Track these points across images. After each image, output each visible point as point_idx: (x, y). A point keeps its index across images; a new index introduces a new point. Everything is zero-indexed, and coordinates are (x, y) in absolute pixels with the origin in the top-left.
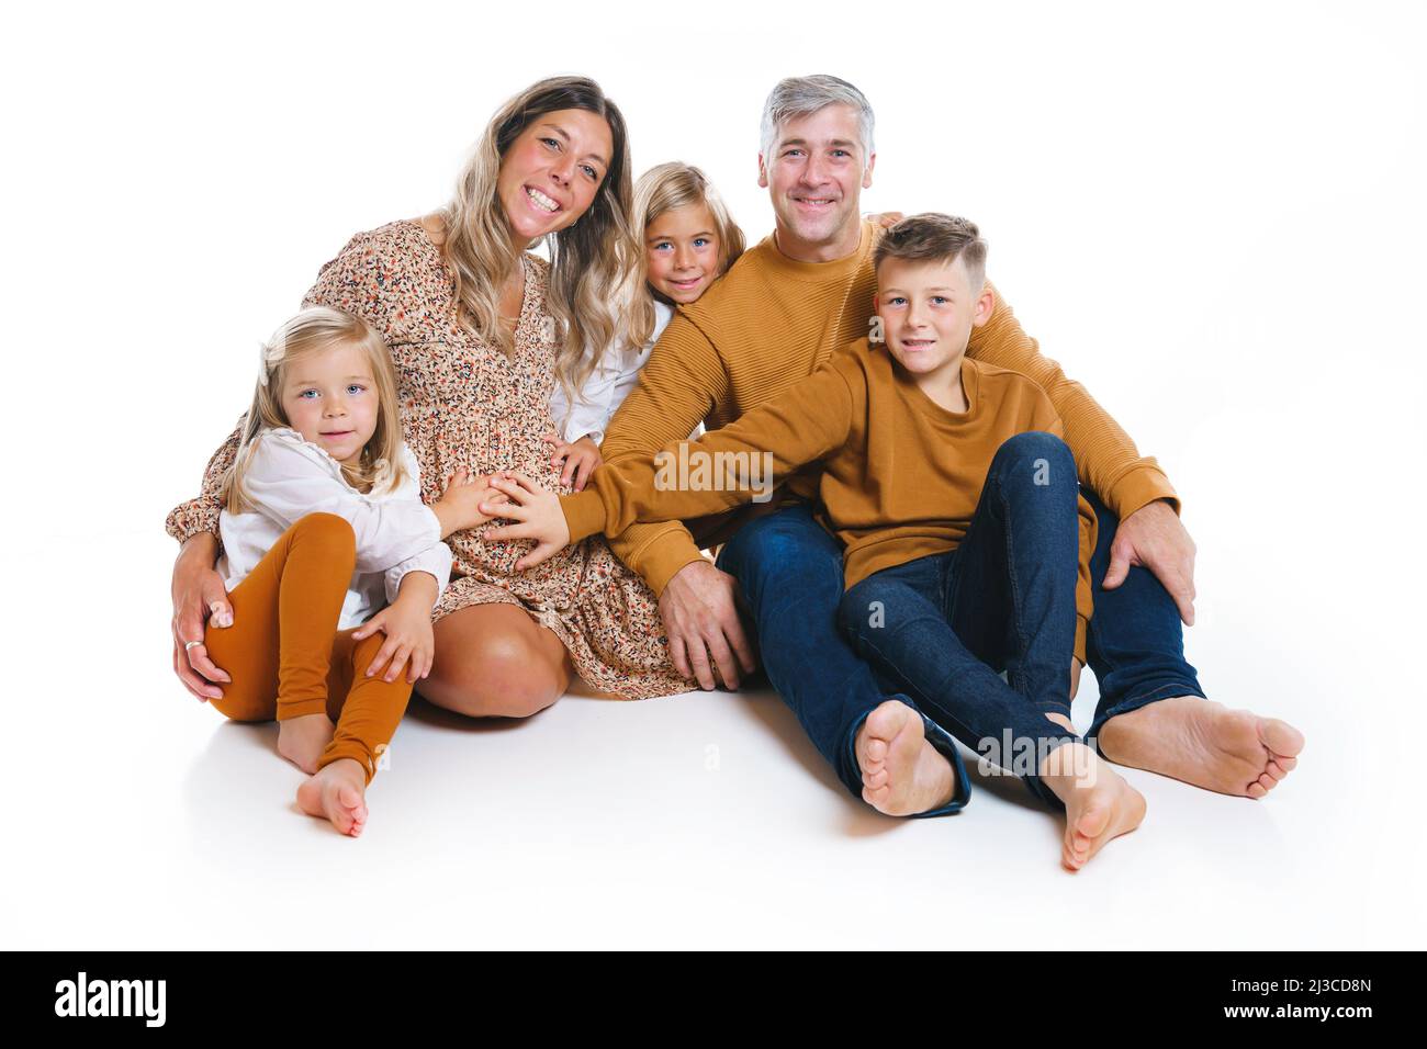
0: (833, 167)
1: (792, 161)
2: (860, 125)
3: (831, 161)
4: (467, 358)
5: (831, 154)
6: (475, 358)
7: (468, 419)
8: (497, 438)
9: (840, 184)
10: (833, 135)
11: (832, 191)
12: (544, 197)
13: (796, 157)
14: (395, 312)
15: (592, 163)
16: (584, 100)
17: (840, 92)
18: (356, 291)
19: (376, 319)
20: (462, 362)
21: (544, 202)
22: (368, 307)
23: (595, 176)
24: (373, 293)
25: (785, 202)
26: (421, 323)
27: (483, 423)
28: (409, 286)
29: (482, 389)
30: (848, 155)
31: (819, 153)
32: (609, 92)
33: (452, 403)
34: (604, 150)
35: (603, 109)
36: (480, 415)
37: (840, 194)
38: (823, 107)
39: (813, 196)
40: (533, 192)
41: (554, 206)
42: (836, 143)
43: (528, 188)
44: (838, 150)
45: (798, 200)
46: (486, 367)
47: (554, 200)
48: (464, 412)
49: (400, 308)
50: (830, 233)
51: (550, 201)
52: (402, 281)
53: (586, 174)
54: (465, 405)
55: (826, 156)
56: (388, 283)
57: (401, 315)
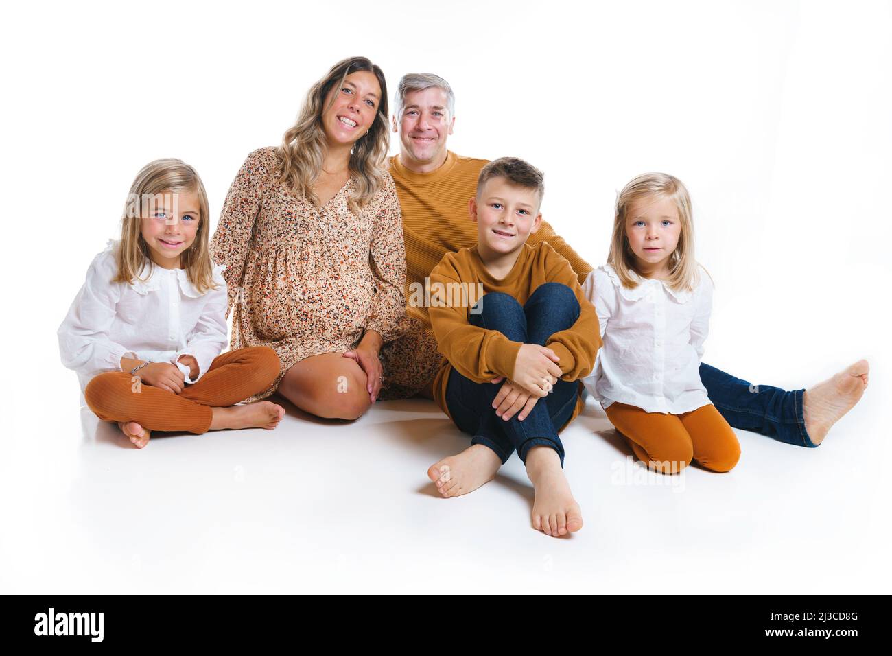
0: (433, 121)
1: (412, 117)
2: (447, 100)
3: (432, 118)
4: (289, 210)
5: (432, 114)
6: (294, 210)
7: (290, 243)
8: (308, 254)
9: (437, 130)
10: (433, 104)
11: (433, 134)
12: (348, 120)
13: (413, 115)
14: (258, 185)
15: (371, 98)
16: (362, 66)
17: (436, 82)
19: (250, 191)
20: (286, 212)
21: (348, 123)
22: (245, 186)
23: (373, 105)
24: (247, 178)
25: (408, 139)
27: (299, 245)
28: (265, 171)
29: (300, 226)
30: (441, 115)
31: (426, 113)
32: (374, 61)
33: (283, 235)
34: (376, 89)
35: (372, 69)
36: (297, 240)
37: (437, 136)
38: (428, 87)
39: (422, 135)
40: (342, 118)
41: (354, 124)
42: (436, 108)
43: (339, 117)
44: (436, 112)
45: (415, 138)
46: (302, 214)
47: (354, 121)
48: (289, 239)
49: (261, 183)
50: (432, 155)
51: (351, 121)
53: (368, 104)
54: (290, 235)
55: (430, 115)
57: (262, 186)
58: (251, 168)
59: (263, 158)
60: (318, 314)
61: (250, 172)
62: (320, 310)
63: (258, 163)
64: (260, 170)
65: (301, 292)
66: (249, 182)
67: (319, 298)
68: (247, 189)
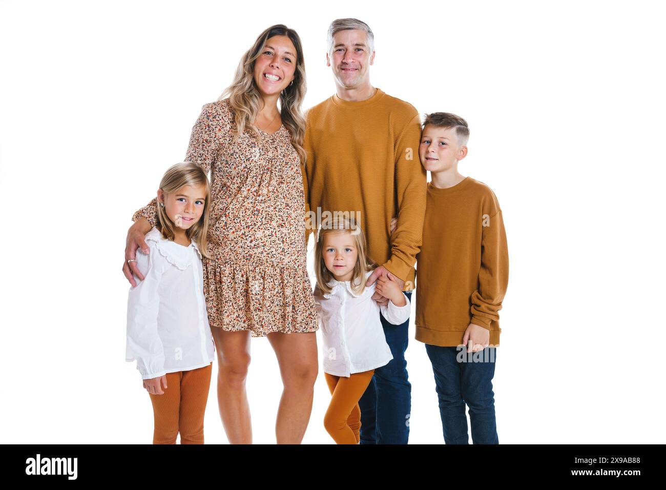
0: (357, 55)
1: (339, 54)
2: (368, 38)
3: (356, 53)
5: (355, 50)
9: (360, 63)
10: (356, 42)
11: (356, 65)
12: (272, 75)
13: (340, 52)
15: (289, 56)
16: (279, 31)
18: (201, 125)
19: (210, 134)
21: (273, 78)
22: (206, 130)
23: (291, 61)
24: (207, 124)
26: (229, 131)
30: (362, 50)
31: (350, 49)
34: (291, 49)
35: (288, 33)
37: (360, 67)
39: (349, 67)
40: (267, 75)
41: (277, 78)
42: (358, 45)
43: (264, 75)
45: (343, 69)
47: (276, 76)
49: (219, 127)
51: (274, 76)
52: (217, 116)
53: (286, 61)
56: (211, 118)
57: (220, 130)
58: (209, 116)
59: (218, 108)
60: (260, 255)
61: (208, 119)
62: (262, 253)
63: (215, 112)
64: (217, 118)
65: (250, 240)
66: (209, 127)
67: (263, 244)
68: (208, 133)
